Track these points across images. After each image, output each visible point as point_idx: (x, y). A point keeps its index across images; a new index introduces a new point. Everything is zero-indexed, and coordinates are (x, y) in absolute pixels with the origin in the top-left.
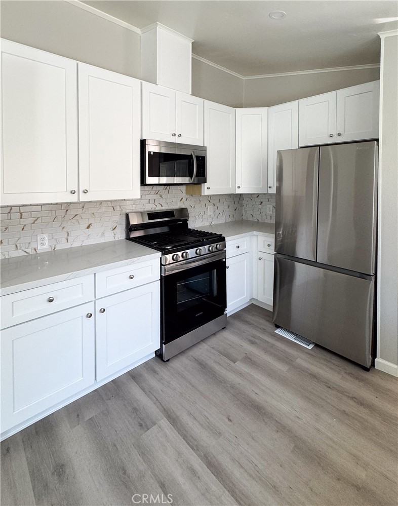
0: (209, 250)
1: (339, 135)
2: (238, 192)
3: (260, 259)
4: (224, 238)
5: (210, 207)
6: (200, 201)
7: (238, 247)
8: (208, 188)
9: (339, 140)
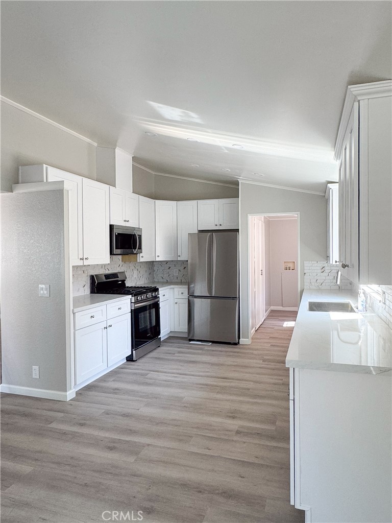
0: (152, 296)
1: (220, 225)
2: (158, 259)
3: (176, 303)
4: (158, 289)
5: (135, 272)
6: (130, 267)
7: (164, 295)
8: (142, 257)
9: (221, 228)
